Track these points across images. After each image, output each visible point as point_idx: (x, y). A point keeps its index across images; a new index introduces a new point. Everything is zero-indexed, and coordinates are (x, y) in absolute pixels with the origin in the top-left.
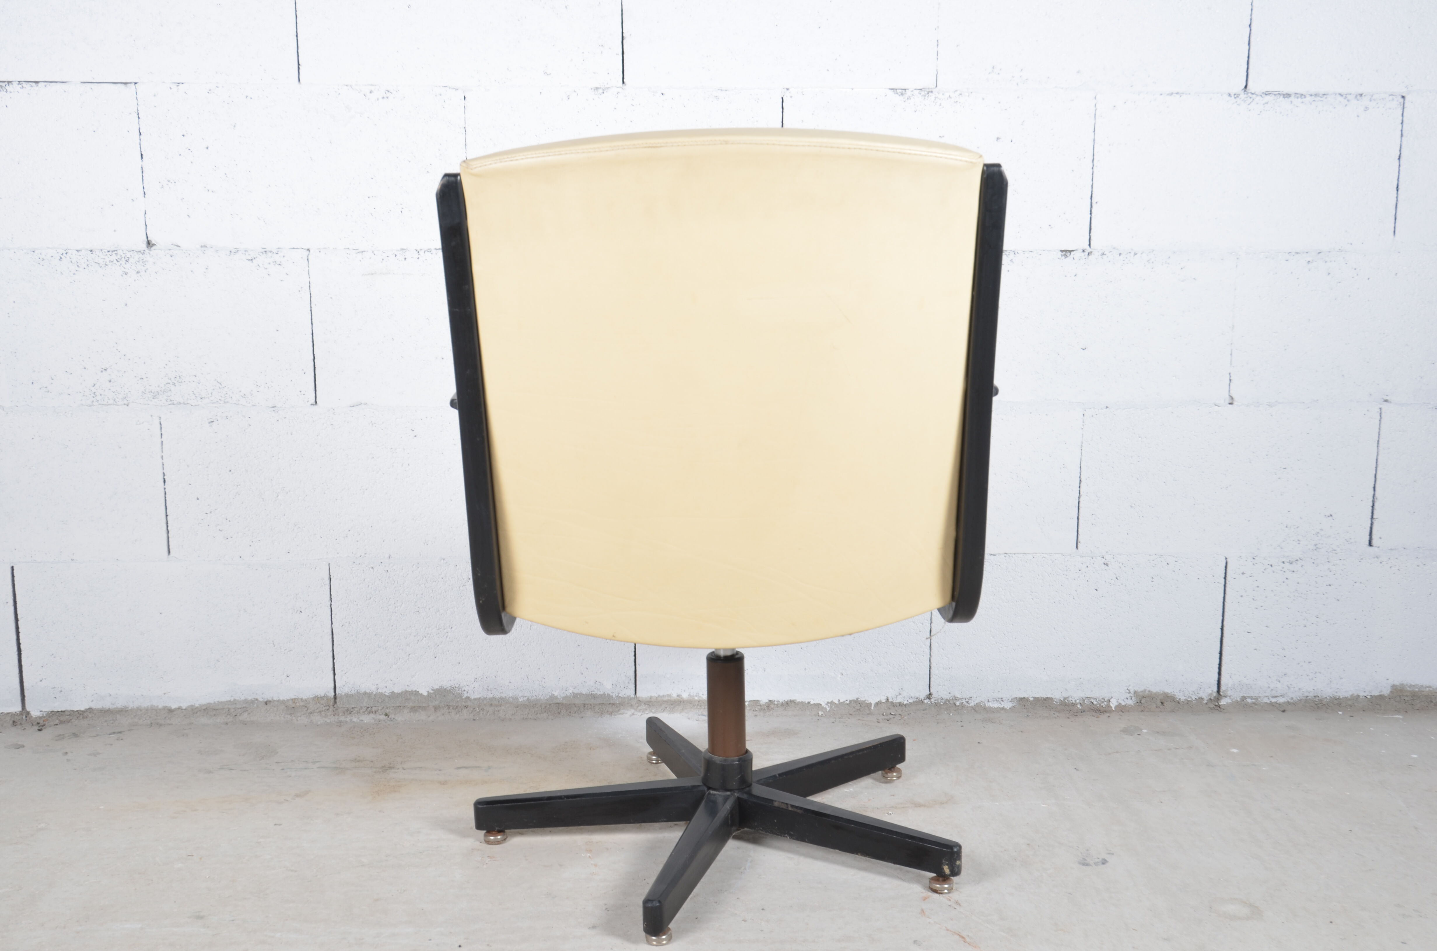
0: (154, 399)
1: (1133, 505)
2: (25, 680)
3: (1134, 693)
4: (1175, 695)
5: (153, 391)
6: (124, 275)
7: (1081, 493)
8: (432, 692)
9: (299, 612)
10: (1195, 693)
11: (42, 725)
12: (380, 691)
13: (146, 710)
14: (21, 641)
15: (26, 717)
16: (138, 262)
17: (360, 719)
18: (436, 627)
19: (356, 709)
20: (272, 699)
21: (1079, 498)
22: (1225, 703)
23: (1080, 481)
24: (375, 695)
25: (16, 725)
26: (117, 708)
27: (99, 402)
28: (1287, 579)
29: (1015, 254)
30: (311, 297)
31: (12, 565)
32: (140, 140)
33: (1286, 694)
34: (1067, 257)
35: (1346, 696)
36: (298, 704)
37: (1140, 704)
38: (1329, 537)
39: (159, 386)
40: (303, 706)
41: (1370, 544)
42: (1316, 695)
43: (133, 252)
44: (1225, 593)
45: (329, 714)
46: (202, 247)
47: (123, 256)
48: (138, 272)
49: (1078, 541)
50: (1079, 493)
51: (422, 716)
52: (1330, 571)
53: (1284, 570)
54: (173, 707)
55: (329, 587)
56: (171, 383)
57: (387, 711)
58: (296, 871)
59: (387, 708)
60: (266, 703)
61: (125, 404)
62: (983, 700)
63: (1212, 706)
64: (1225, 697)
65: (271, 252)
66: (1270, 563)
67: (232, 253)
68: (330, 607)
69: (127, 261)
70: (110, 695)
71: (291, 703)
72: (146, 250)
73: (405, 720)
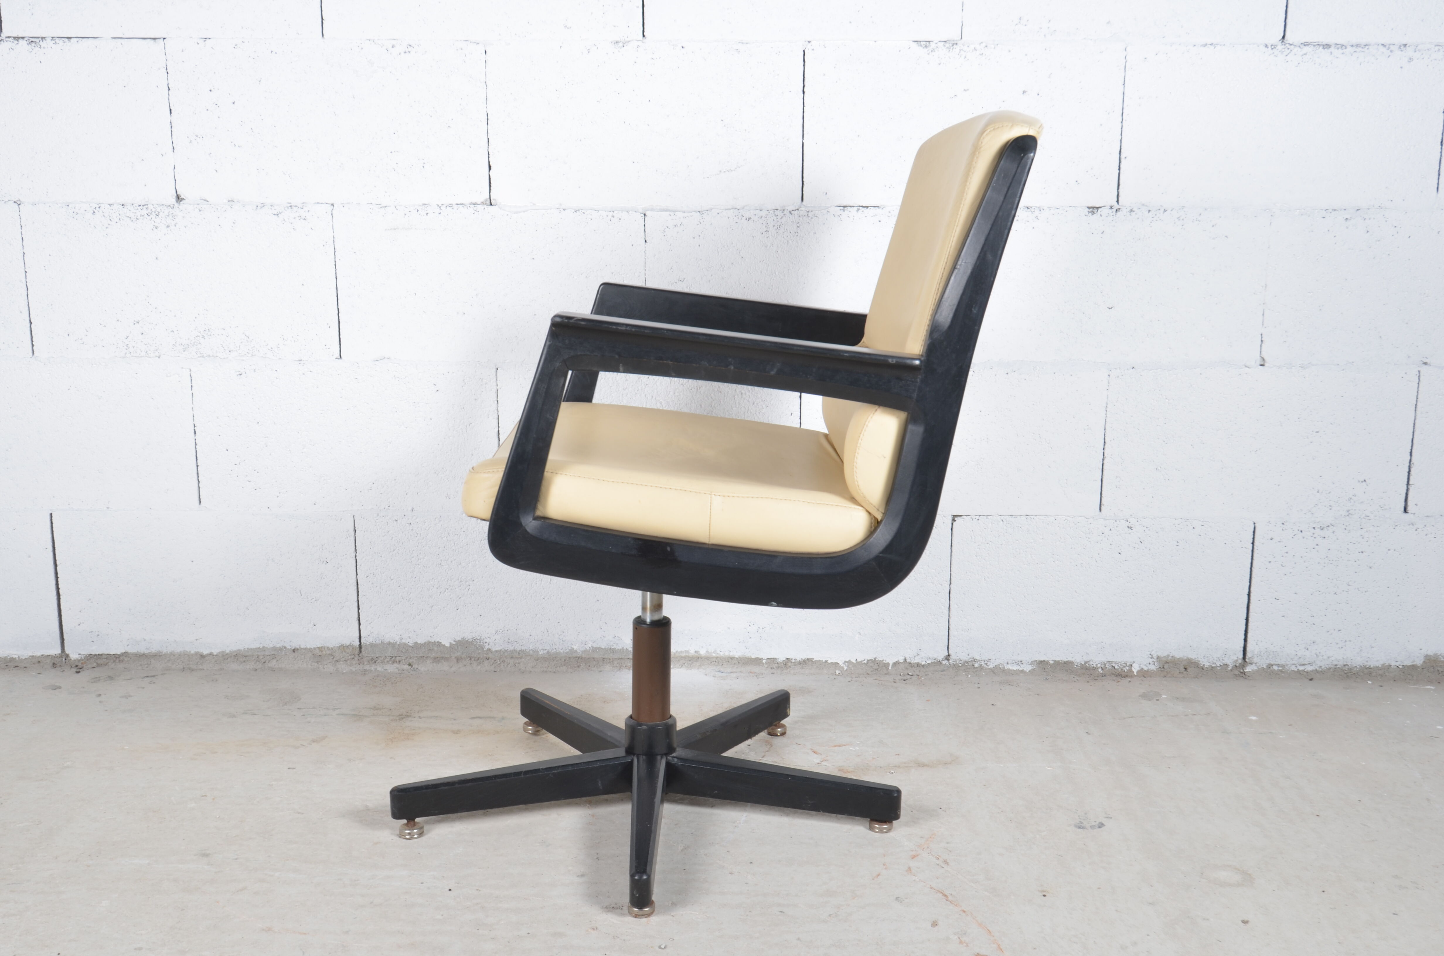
0: (184, 351)
1: (1159, 468)
2: (63, 624)
3: (1157, 658)
4: (1199, 661)
5: (183, 344)
6: (155, 229)
7: (1105, 455)
8: (454, 643)
9: (325, 562)
10: (1219, 660)
11: (81, 667)
12: (403, 641)
13: (179, 655)
14: (60, 587)
15: (66, 659)
16: (168, 216)
17: (385, 668)
18: (458, 579)
19: (381, 659)
20: (300, 647)
21: (1103, 460)
22: (1250, 670)
23: (1105, 442)
24: (399, 645)
25: (55, 667)
26: (151, 653)
27: (132, 354)
28: (1317, 545)
29: (1040, 210)
30: (335, 251)
31: (50, 512)
32: (169, 95)
33: (1315, 662)
34: (1095, 213)
35: (1377, 666)
36: (324, 653)
37: (1163, 669)
38: (1362, 502)
39: (189, 339)
40: (329, 654)
41: (1405, 510)
42: (1345, 664)
43: (162, 206)
44: (1252, 559)
45: (354, 663)
46: (229, 201)
47: (154, 210)
48: (168, 226)
49: (1102, 504)
50: (1104, 455)
51: (444, 666)
52: (1363, 538)
53: (1315, 536)
54: (205, 652)
55: (354, 539)
56: (201, 336)
57: (411, 661)
58: (303, 814)
59: (411, 658)
60: (294, 651)
61: (156, 357)
62: (1002, 662)
63: (1237, 673)
64: (1251, 664)
65: (296, 206)
66: (1300, 529)
67: (259, 208)
68: (355, 558)
69: (157, 215)
70: (145, 640)
71: (317, 651)
72: (175, 205)
73: (428, 670)
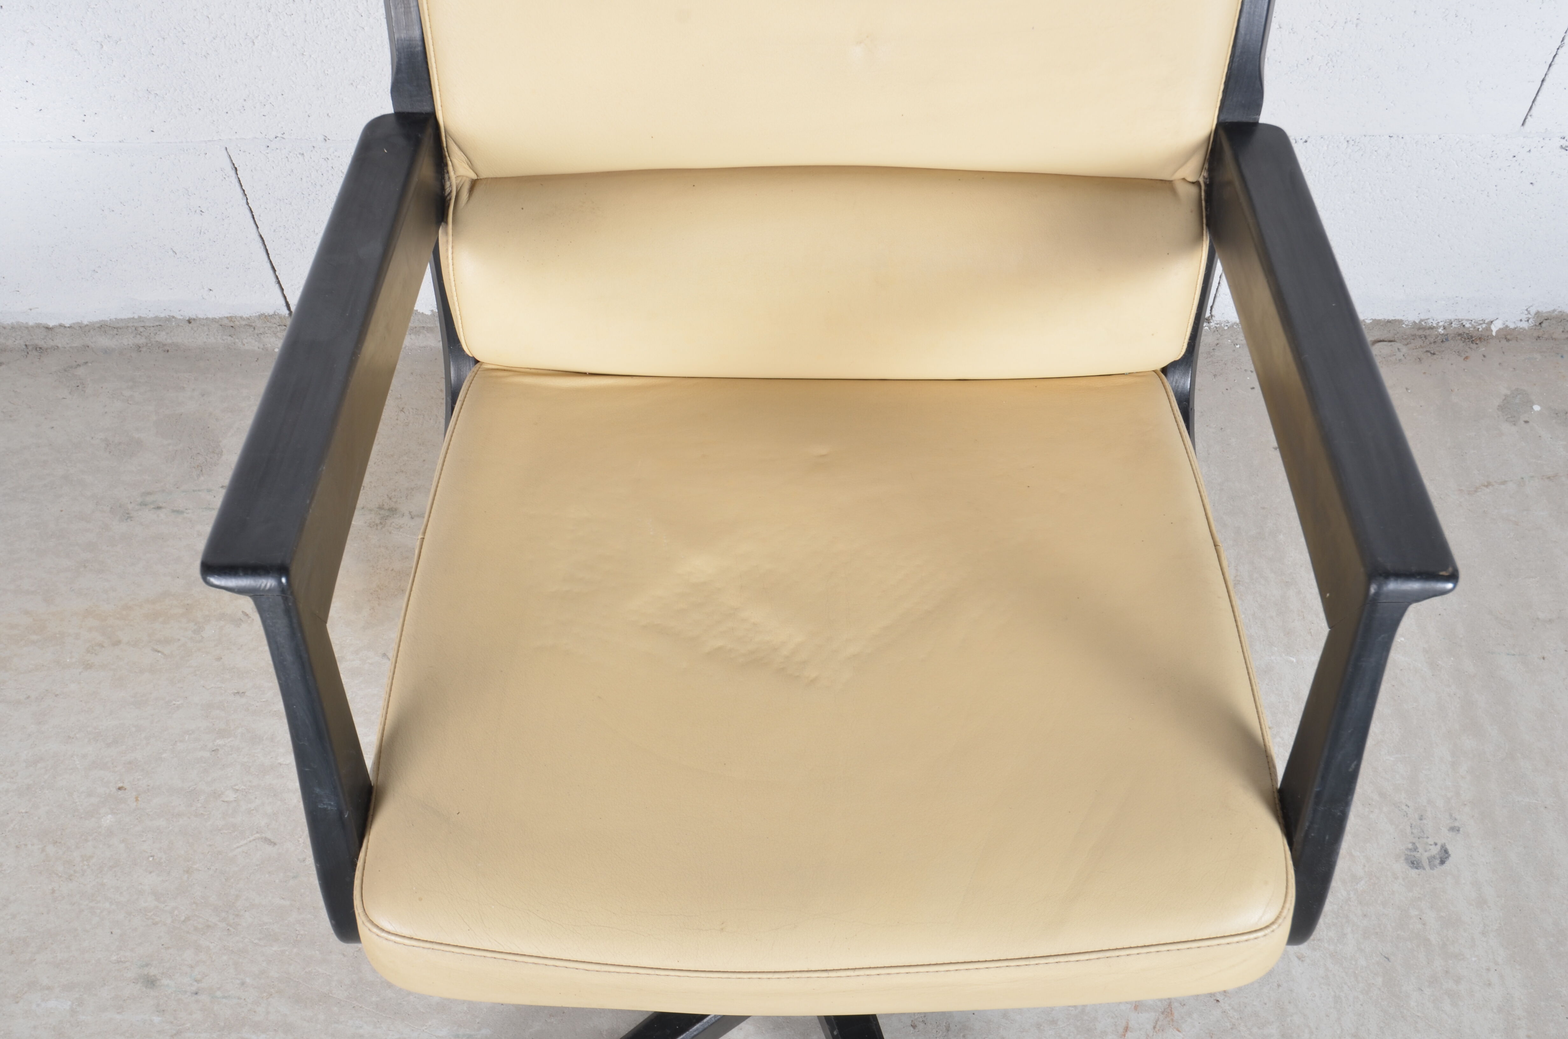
3: (1536, 314)
20: (197, 317)
36: (237, 323)
37: (1539, 327)
40: (246, 325)
49: (1529, 115)
50: (1562, 41)
54: (51, 324)
55: (236, 180)
60: (189, 322)
68: (246, 207)
71: (226, 322)
